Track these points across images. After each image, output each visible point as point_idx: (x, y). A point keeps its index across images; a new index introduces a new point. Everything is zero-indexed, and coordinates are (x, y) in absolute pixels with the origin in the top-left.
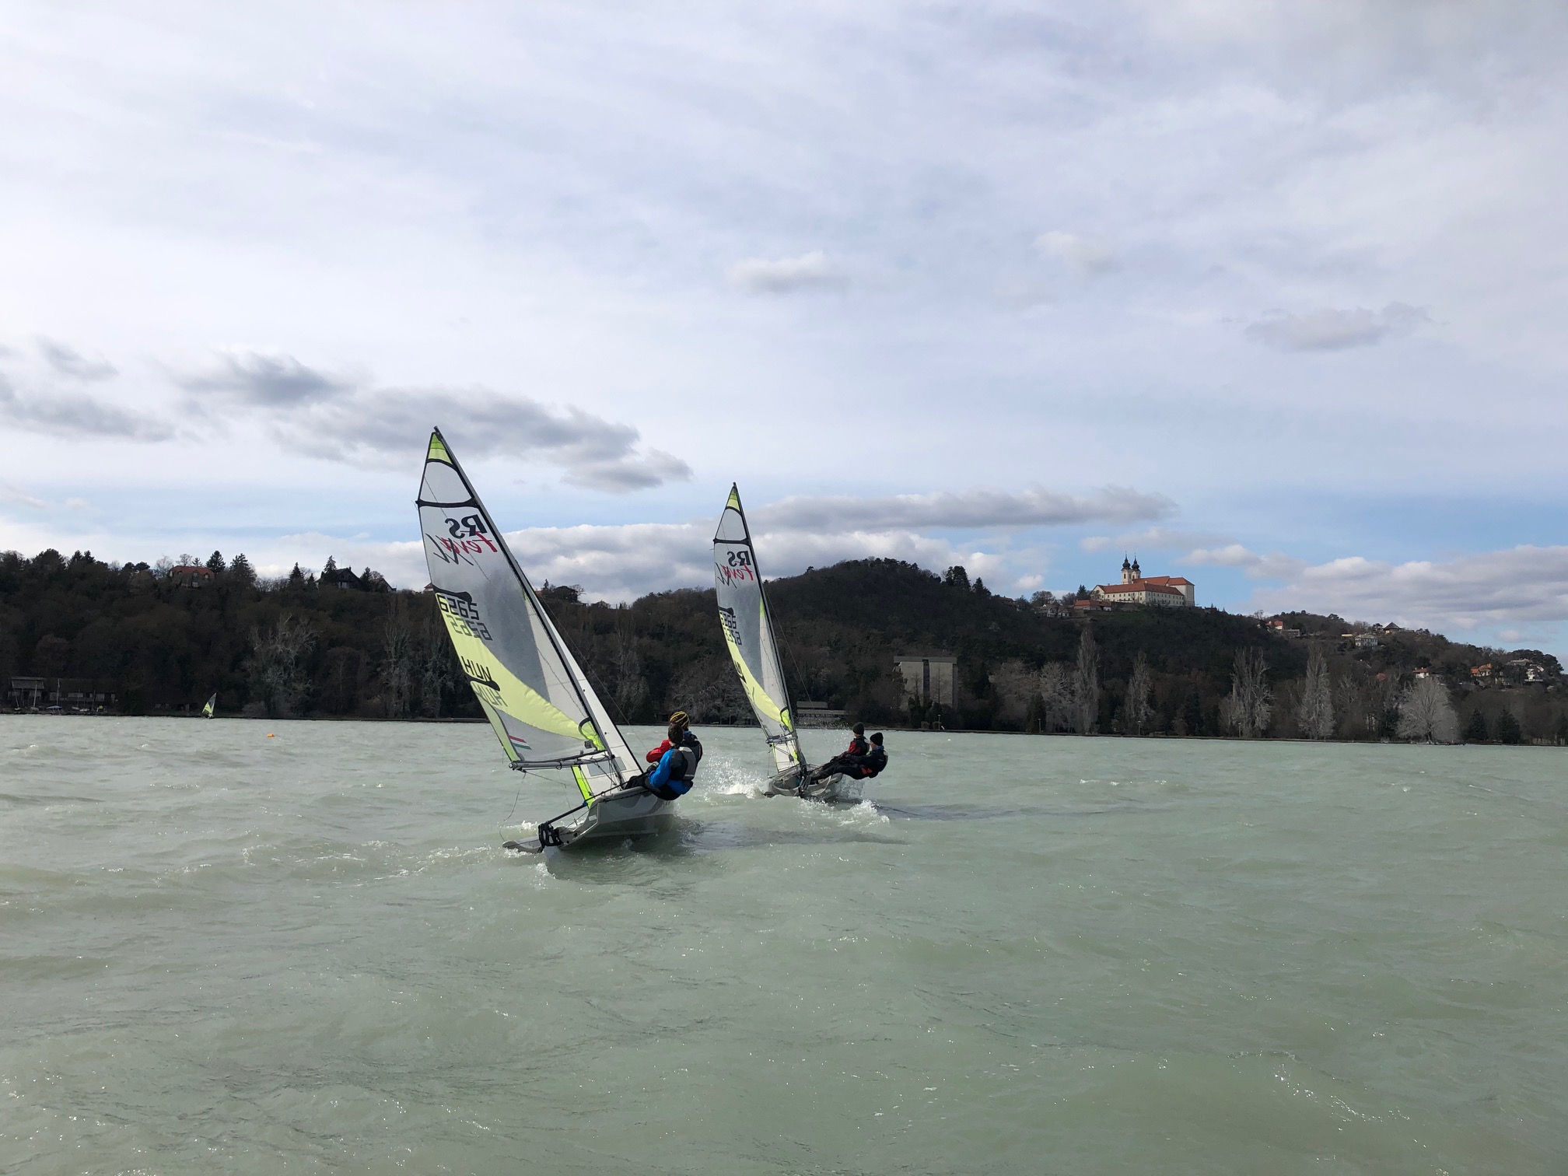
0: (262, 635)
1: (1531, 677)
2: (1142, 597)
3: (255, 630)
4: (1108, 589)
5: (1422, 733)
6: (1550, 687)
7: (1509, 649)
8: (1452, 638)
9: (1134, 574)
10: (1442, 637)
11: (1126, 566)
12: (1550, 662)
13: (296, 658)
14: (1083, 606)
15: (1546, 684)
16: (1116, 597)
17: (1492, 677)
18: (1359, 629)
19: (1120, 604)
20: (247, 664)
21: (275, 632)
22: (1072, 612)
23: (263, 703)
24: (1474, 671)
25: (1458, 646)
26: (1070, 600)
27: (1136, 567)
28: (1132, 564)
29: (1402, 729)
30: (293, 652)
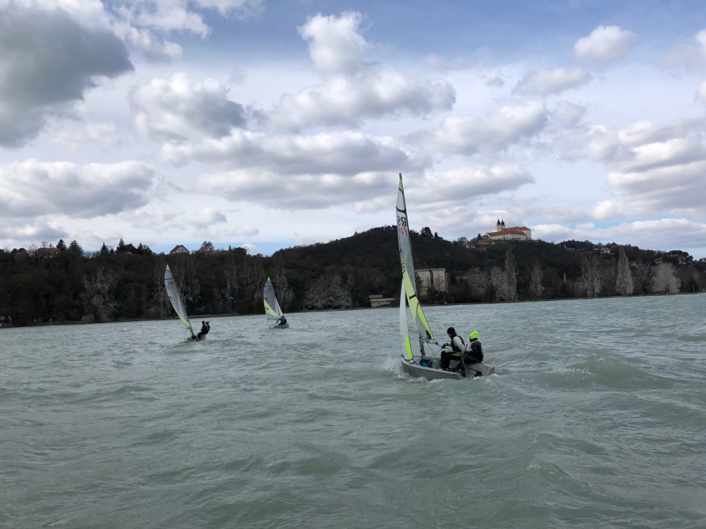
0: (89, 279)
2: (508, 237)
3: (85, 277)
4: (492, 234)
11: (499, 223)
12: (685, 255)
13: (108, 290)
16: (496, 238)
18: (600, 246)
19: (498, 241)
20: (82, 295)
21: (96, 279)
22: (477, 246)
23: (92, 315)
26: (474, 241)
27: (503, 223)
28: (501, 222)
29: (655, 289)
30: (107, 288)
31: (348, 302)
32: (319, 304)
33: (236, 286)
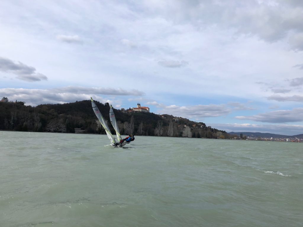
1: (201, 127)
2: (141, 110)
4: (135, 109)
5: (186, 136)
6: (204, 129)
7: (198, 122)
8: (190, 120)
9: (139, 106)
10: (188, 120)
11: (138, 104)
12: (204, 124)
14: (130, 111)
15: (203, 128)
16: (136, 110)
17: (196, 127)
18: (176, 118)
19: (137, 111)
22: (128, 113)
24: (193, 125)
25: (191, 121)
26: (128, 110)
27: (140, 105)
28: (139, 104)
29: (183, 135)
31: (65, 130)
32: (52, 130)
33: (16, 119)
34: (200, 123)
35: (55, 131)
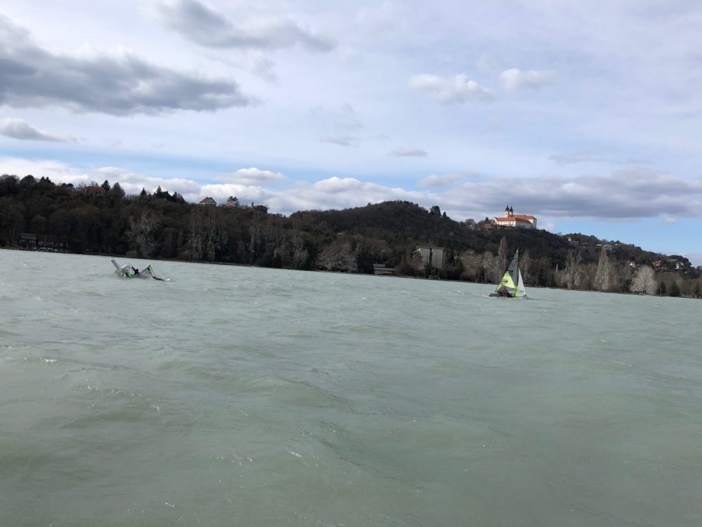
0: (135, 220)
1: (678, 267)
2: (514, 224)
3: (131, 218)
4: (499, 220)
5: (642, 290)
7: (669, 254)
8: (644, 249)
9: (510, 213)
10: (639, 248)
11: (507, 209)
12: (685, 261)
13: (150, 232)
14: (487, 226)
15: (684, 271)
16: (502, 223)
17: (661, 266)
18: (604, 242)
19: (504, 227)
20: (128, 233)
21: (140, 219)
22: (483, 229)
23: (135, 251)
24: (654, 263)
25: (645, 252)
26: (481, 224)
27: (511, 210)
29: (633, 288)
30: (149, 229)
31: (354, 267)
32: (329, 266)
33: (259, 242)
34: (674, 257)
35: (335, 270)
